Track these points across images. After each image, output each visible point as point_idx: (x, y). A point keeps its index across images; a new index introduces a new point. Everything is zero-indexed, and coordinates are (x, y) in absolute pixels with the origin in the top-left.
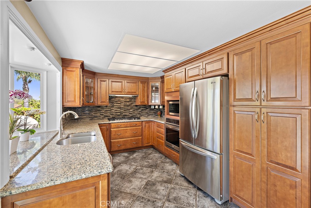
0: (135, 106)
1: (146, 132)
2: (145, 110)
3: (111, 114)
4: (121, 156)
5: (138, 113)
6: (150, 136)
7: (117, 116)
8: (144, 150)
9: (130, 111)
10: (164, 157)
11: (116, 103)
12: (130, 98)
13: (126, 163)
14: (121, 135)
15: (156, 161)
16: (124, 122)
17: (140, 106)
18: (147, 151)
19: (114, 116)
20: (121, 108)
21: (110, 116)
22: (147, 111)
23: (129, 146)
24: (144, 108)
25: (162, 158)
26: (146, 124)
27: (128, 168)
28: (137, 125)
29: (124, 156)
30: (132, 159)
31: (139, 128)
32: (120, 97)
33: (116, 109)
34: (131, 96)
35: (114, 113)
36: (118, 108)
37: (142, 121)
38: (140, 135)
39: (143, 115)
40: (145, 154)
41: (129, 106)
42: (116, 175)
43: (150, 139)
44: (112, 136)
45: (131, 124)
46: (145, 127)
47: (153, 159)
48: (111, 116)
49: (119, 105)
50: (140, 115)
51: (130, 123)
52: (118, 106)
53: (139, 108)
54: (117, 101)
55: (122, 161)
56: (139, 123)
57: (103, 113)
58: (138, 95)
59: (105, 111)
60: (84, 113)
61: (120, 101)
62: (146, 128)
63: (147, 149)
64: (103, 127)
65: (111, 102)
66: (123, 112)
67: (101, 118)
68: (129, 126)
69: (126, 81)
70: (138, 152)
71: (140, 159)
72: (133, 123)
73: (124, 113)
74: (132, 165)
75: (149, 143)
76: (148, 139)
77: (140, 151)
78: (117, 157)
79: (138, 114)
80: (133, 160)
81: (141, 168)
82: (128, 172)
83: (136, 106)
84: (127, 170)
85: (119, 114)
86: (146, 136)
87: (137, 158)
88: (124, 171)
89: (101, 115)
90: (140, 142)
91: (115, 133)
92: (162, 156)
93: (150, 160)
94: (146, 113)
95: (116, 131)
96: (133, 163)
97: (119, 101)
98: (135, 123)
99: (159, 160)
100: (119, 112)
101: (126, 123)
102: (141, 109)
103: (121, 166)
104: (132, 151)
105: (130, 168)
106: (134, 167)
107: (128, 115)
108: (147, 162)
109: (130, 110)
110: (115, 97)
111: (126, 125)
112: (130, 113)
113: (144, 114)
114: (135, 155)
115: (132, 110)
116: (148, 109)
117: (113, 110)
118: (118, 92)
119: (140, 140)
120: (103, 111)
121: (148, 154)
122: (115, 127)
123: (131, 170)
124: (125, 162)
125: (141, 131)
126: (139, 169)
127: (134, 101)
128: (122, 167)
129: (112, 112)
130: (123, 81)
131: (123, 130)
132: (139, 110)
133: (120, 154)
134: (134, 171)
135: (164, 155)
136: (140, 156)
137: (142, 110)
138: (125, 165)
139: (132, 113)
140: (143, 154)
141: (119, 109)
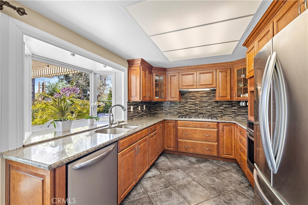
0: (214, 102)
1: (225, 138)
2: (230, 108)
3: (185, 111)
4: (187, 159)
5: (219, 111)
6: (231, 145)
7: (191, 113)
8: (222, 162)
9: (207, 109)
10: (247, 185)
11: (190, 99)
12: (207, 92)
13: (184, 171)
14: (189, 136)
15: (227, 185)
16: (193, 121)
17: (223, 102)
18: (225, 164)
19: (187, 113)
20: (196, 104)
21: (183, 113)
22: (234, 109)
23: (199, 151)
24: (228, 105)
25: (242, 185)
26: (225, 127)
27: (180, 178)
28: (210, 127)
29: (190, 161)
30: (196, 168)
31: (214, 131)
32: (195, 91)
33: (190, 106)
34: (209, 89)
35: (187, 110)
36: (193, 104)
37: (218, 123)
38: (214, 140)
39: (228, 115)
40: (218, 168)
41: (206, 102)
42: (164, 179)
43: (232, 149)
44: (179, 135)
45: (202, 124)
46: (223, 130)
47: (223, 180)
48: (185, 113)
49: (194, 101)
50: (222, 114)
51: (200, 122)
52: (192, 102)
53: (221, 105)
54: (191, 97)
55: (183, 166)
56: (213, 125)
57: (176, 109)
58: (216, 87)
59: (178, 107)
60: (160, 109)
61: (195, 96)
62: (225, 132)
63: (226, 163)
64: (169, 124)
65: (185, 98)
66: (198, 109)
67: (175, 114)
68: (199, 126)
69: (198, 72)
70: (210, 163)
71: (205, 172)
72: (205, 124)
73: (200, 110)
74: (189, 176)
75: (231, 155)
76: (227, 148)
77: (214, 161)
78: (182, 159)
79: (219, 113)
80: (196, 170)
81: (196, 185)
82: (177, 182)
83: (217, 102)
84: (178, 180)
85: (194, 111)
86: (225, 144)
87: (203, 169)
88: (174, 179)
89: (174, 111)
90: (215, 150)
91: (183, 132)
92: (244, 181)
93: (217, 178)
94: (232, 112)
95: (183, 130)
96: (192, 174)
97: (193, 96)
98: (207, 124)
99: (234, 185)
100: (193, 109)
101: (195, 122)
102: (224, 106)
103: (177, 171)
104: (203, 158)
105: (183, 178)
106: (189, 179)
107: (205, 114)
108: (211, 180)
109: (208, 107)
110: (189, 92)
111: (195, 124)
112: (207, 111)
113: (229, 113)
114: (202, 165)
115: (210, 108)
116: (235, 106)
117: (187, 106)
118: (189, 86)
119: (216, 147)
120: (177, 107)
121: (223, 169)
122: (182, 125)
123: (182, 181)
124: (184, 169)
125: (216, 135)
126: (193, 185)
127: (213, 96)
128: (177, 173)
129: (186, 108)
130: (195, 73)
131: (192, 130)
132: (221, 108)
133: (188, 157)
134: (186, 184)
135: (248, 181)
136: (209, 168)
137: (226, 107)
138: (182, 172)
139: (210, 110)
140: (216, 168)
141: (194, 106)
